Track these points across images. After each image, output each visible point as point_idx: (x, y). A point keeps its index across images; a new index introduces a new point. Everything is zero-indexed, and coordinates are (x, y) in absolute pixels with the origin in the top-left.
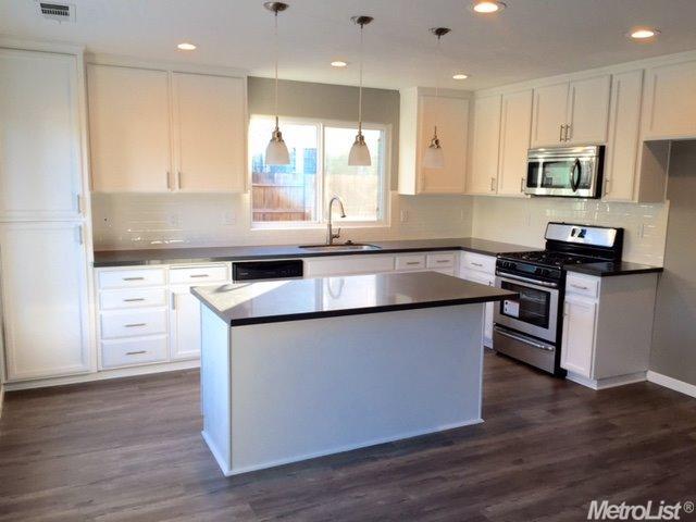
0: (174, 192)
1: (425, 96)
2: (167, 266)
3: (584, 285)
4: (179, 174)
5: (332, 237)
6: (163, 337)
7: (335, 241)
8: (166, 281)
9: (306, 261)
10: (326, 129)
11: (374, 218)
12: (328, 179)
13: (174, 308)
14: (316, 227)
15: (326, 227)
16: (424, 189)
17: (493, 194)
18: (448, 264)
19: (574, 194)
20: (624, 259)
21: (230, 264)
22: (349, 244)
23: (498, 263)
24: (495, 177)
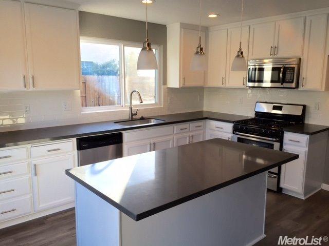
0: (29, 90)
1: (184, 28)
2: (29, 146)
3: (297, 140)
4: (33, 77)
5: (132, 115)
6: (29, 196)
7: (134, 117)
8: (29, 156)
9: (124, 133)
10: (125, 47)
11: (153, 102)
12: (127, 80)
13: (36, 175)
14: (121, 109)
15: (129, 109)
16: (184, 84)
17: (223, 86)
18: (201, 128)
19: (282, 86)
20: (306, 122)
21: (75, 140)
22: (142, 118)
23: (234, 127)
24: (224, 76)
